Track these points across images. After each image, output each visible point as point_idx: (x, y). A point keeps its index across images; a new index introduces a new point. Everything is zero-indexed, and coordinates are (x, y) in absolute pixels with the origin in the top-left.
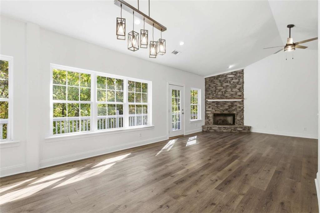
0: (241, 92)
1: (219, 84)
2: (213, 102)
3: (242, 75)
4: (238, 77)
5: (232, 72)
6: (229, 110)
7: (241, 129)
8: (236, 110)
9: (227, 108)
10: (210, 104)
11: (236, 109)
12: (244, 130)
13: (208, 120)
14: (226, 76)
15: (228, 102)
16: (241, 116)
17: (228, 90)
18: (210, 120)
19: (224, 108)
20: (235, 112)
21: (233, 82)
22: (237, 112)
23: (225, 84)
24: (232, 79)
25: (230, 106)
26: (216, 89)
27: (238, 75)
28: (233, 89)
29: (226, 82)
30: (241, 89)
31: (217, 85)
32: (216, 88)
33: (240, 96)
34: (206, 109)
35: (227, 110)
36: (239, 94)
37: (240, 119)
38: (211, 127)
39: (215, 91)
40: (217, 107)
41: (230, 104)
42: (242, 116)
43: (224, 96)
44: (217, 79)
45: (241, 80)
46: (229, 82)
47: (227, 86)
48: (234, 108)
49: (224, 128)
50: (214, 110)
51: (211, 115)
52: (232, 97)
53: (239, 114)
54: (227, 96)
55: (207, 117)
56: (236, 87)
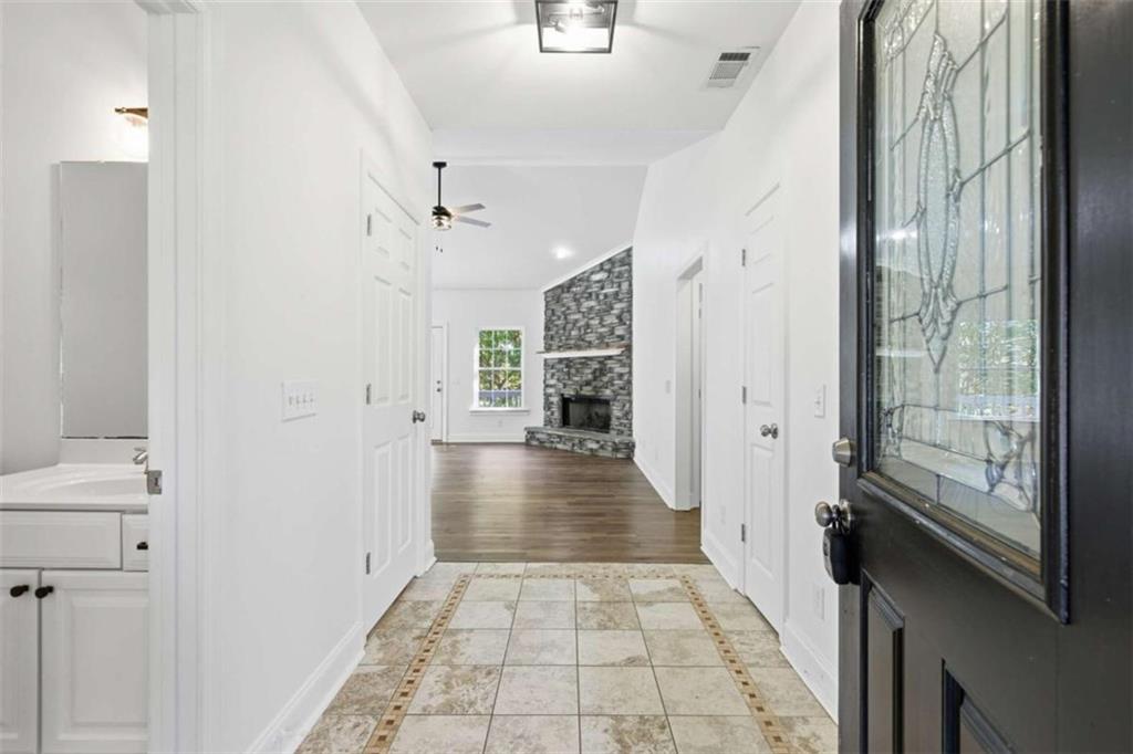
0: (625, 324)
1: (573, 305)
2: (561, 360)
3: (627, 267)
4: (617, 277)
5: (602, 264)
6: (594, 384)
7: (595, 446)
8: (613, 385)
9: (590, 377)
10: (553, 367)
11: (611, 382)
12: (602, 447)
13: (549, 413)
14: (588, 280)
15: (591, 359)
16: (624, 406)
17: (592, 322)
18: (552, 413)
19: (584, 378)
20: (608, 392)
21: (606, 296)
22: (614, 391)
23: (586, 304)
24: (602, 288)
25: (598, 374)
26: (567, 323)
27: (617, 269)
28: (606, 318)
29: (587, 299)
30: (625, 318)
31: (568, 308)
32: (566, 318)
33: (621, 338)
34: (545, 382)
35: (588, 383)
36: (620, 331)
37: (619, 414)
38: (533, 433)
39: (564, 328)
40: (568, 373)
41: (597, 366)
42: (628, 405)
43: (583, 340)
44: (568, 292)
45: (625, 286)
46: (594, 297)
47: (591, 308)
48: (605, 379)
49: (560, 437)
50: (561, 385)
51: (555, 399)
52: (602, 342)
53: (619, 397)
54: (590, 342)
55: (548, 406)
56: (612, 309)
